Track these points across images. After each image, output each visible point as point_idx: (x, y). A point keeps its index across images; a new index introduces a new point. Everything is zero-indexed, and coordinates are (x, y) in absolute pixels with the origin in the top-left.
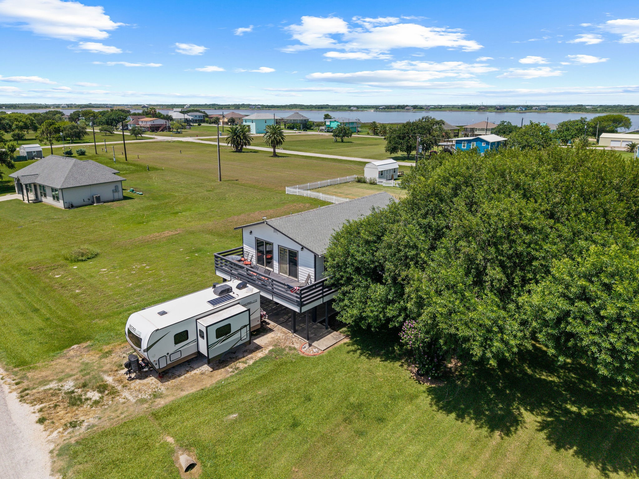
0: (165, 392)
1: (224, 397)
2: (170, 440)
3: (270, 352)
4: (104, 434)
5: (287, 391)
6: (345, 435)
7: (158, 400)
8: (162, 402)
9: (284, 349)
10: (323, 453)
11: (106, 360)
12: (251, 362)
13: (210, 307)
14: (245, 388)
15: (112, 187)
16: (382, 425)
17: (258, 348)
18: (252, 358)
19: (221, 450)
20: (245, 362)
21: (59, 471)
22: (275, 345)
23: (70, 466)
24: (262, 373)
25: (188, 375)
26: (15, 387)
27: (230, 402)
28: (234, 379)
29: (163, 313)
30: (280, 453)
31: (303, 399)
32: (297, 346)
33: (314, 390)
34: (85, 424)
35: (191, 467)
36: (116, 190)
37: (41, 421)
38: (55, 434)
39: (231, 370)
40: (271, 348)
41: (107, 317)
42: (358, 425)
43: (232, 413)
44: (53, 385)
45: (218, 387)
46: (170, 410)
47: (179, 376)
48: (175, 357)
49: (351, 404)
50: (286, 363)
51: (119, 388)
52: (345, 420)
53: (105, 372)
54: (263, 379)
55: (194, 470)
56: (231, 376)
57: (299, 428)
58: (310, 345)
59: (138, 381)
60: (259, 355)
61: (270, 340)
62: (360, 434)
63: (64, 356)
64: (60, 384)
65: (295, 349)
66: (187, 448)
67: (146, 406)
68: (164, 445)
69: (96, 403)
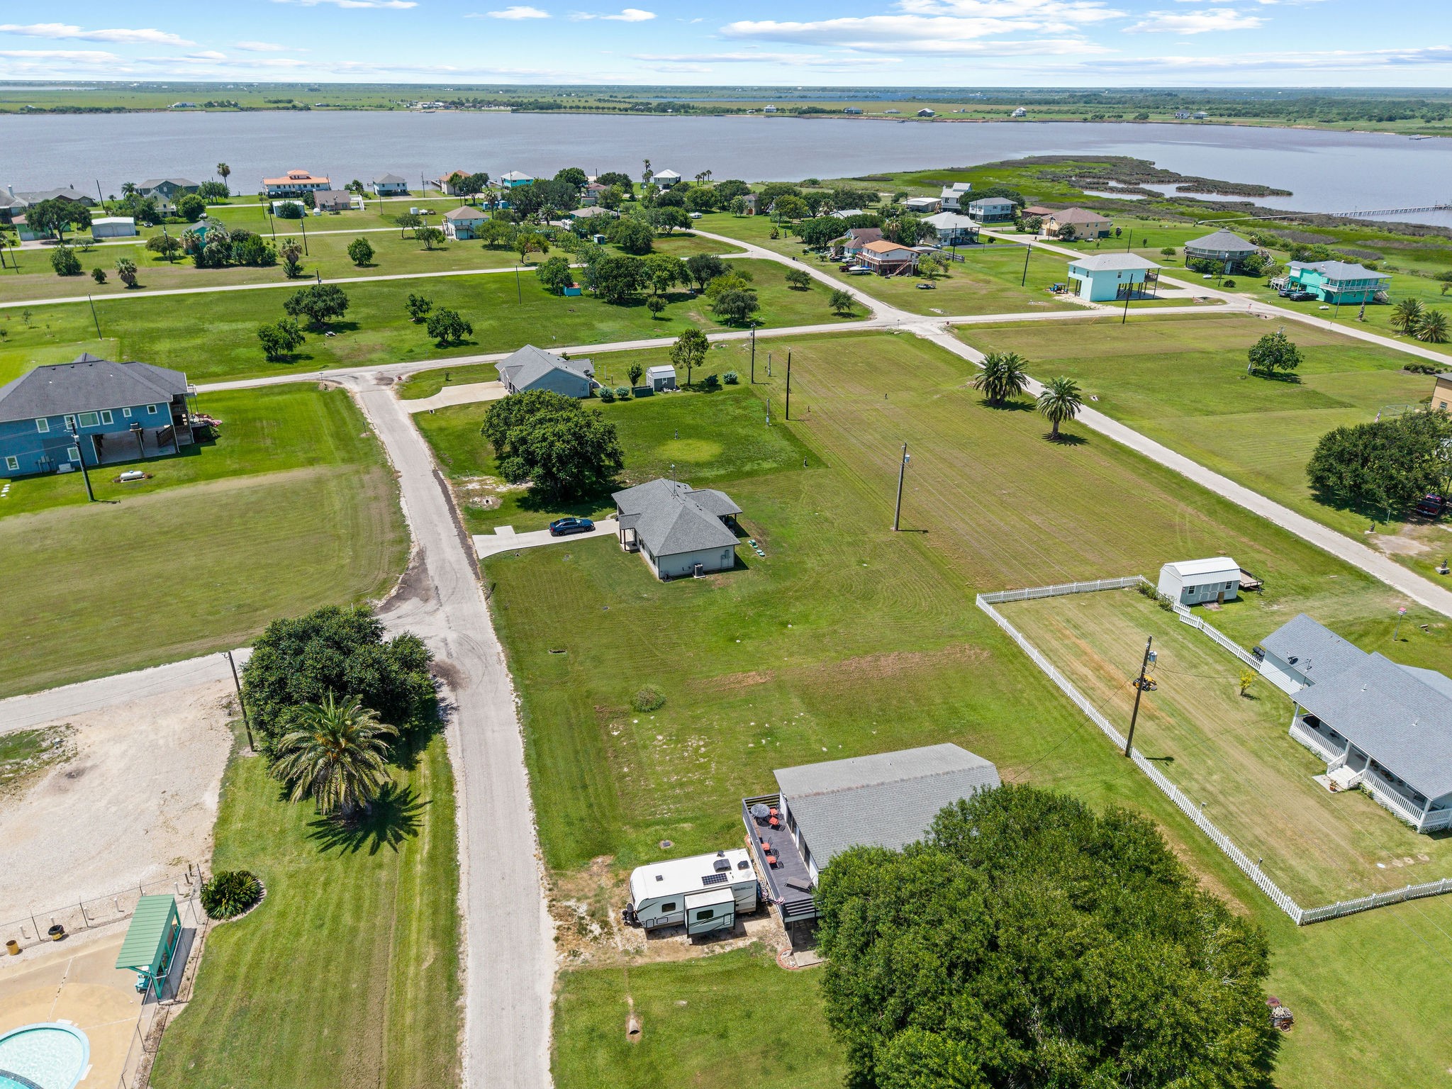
0: (646, 950)
1: (686, 979)
2: (631, 1001)
3: (753, 944)
4: (591, 974)
5: (738, 998)
6: (752, 1066)
7: (637, 957)
8: (640, 961)
9: (766, 947)
10: (725, 1072)
11: (617, 891)
12: (728, 949)
13: (701, 886)
14: (710, 977)
15: (722, 552)
16: (789, 1073)
17: (743, 934)
18: (731, 944)
19: (661, 1029)
20: (722, 947)
21: (556, 992)
22: (761, 938)
23: (563, 992)
24: (729, 967)
25: (670, 940)
26: (548, 893)
27: (688, 987)
28: (703, 963)
29: (659, 878)
30: (697, 1054)
31: (744, 1014)
32: (780, 948)
33: (759, 1011)
34: (582, 957)
35: (634, 1032)
36: (725, 556)
37: (557, 939)
38: (561, 957)
39: (706, 950)
40: (755, 939)
41: (637, 826)
42: (770, 1062)
43: (682, 999)
44: (572, 903)
45: (688, 965)
46: (642, 972)
47: (663, 938)
48: (661, 922)
49: (780, 1040)
50: (757, 965)
51: (615, 929)
52: (762, 1052)
53: (612, 905)
54: (728, 974)
55: (636, 1035)
56: (704, 959)
57: (724, 1041)
58: (792, 954)
59: (631, 928)
60: (740, 943)
61: (760, 928)
62: (766, 1072)
63: (588, 870)
64: (578, 904)
65: (776, 951)
66: (639, 1015)
67: (627, 959)
68: (625, 1004)
69: (595, 938)
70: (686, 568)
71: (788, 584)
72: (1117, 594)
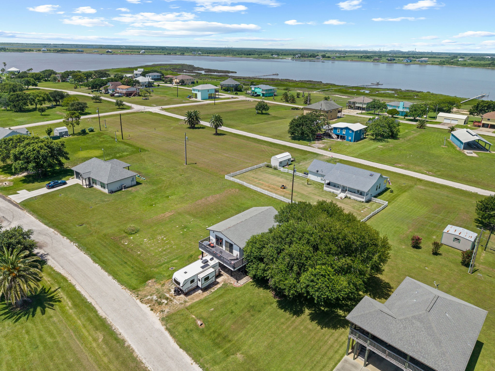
0: (188, 300)
1: (208, 302)
2: (194, 316)
3: (223, 285)
4: (173, 314)
5: (229, 301)
6: (248, 316)
7: (187, 303)
8: (188, 304)
9: (228, 284)
10: (241, 321)
11: (164, 288)
12: (216, 289)
13: (202, 270)
14: (214, 299)
15: (131, 179)
16: (260, 313)
17: (218, 283)
18: (216, 287)
19: (210, 320)
20: (214, 289)
21: (164, 325)
22: (224, 282)
23: (167, 324)
24: (220, 293)
25: (194, 294)
26: (137, 298)
27: (211, 304)
28: (211, 296)
29: (186, 273)
30: (228, 321)
31: (235, 304)
32: (232, 282)
33: (238, 301)
34: (166, 311)
35: (201, 324)
36: (133, 180)
37: (152, 310)
38: (158, 314)
39: (209, 292)
41: (156, 267)
42: (252, 313)
43: (212, 308)
44: (149, 297)
45: (205, 299)
46: (192, 307)
47: (192, 294)
48: (190, 288)
49: (251, 306)
50: (229, 290)
51: (172, 299)
52: (248, 311)
53: (165, 292)
54: (221, 296)
55: (202, 325)
56: (210, 295)
57: (233, 314)
58: (237, 282)
59: (178, 296)
60: (219, 286)
61: (222, 279)
62: (253, 316)
63: (148, 285)
64: (152, 297)
65: (232, 284)
66: (199, 319)
67: (183, 305)
68: (192, 318)
69: (167, 304)
70: (118, 187)
71: (160, 185)
72: (261, 169)
